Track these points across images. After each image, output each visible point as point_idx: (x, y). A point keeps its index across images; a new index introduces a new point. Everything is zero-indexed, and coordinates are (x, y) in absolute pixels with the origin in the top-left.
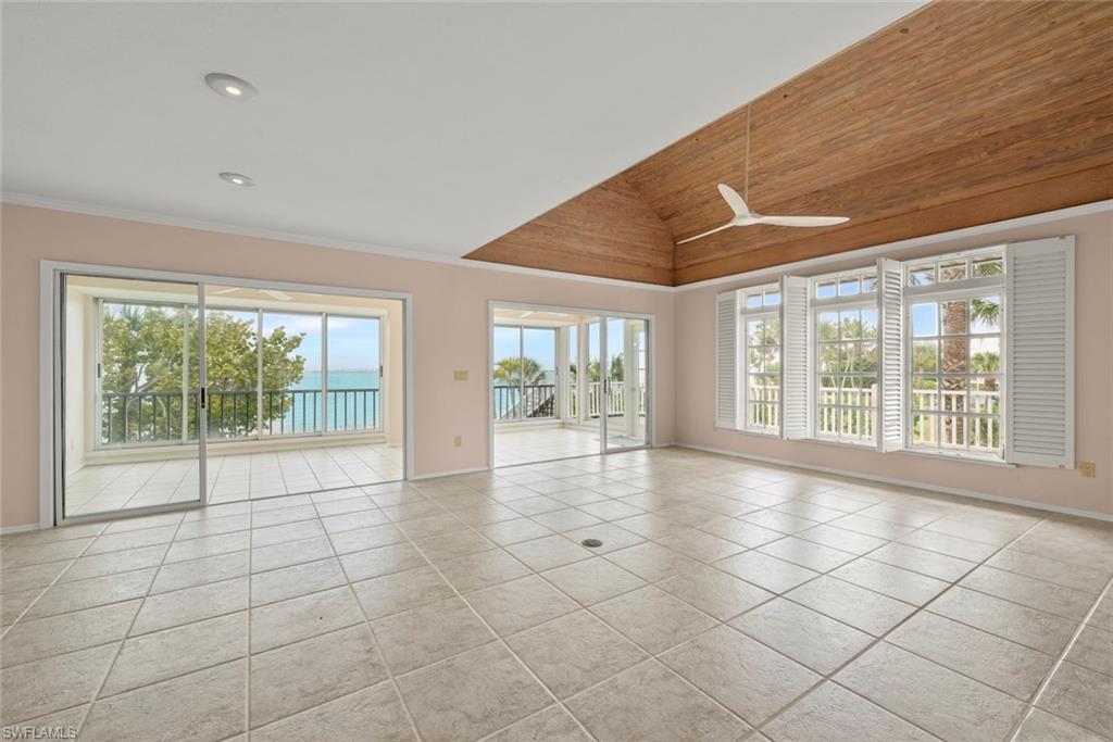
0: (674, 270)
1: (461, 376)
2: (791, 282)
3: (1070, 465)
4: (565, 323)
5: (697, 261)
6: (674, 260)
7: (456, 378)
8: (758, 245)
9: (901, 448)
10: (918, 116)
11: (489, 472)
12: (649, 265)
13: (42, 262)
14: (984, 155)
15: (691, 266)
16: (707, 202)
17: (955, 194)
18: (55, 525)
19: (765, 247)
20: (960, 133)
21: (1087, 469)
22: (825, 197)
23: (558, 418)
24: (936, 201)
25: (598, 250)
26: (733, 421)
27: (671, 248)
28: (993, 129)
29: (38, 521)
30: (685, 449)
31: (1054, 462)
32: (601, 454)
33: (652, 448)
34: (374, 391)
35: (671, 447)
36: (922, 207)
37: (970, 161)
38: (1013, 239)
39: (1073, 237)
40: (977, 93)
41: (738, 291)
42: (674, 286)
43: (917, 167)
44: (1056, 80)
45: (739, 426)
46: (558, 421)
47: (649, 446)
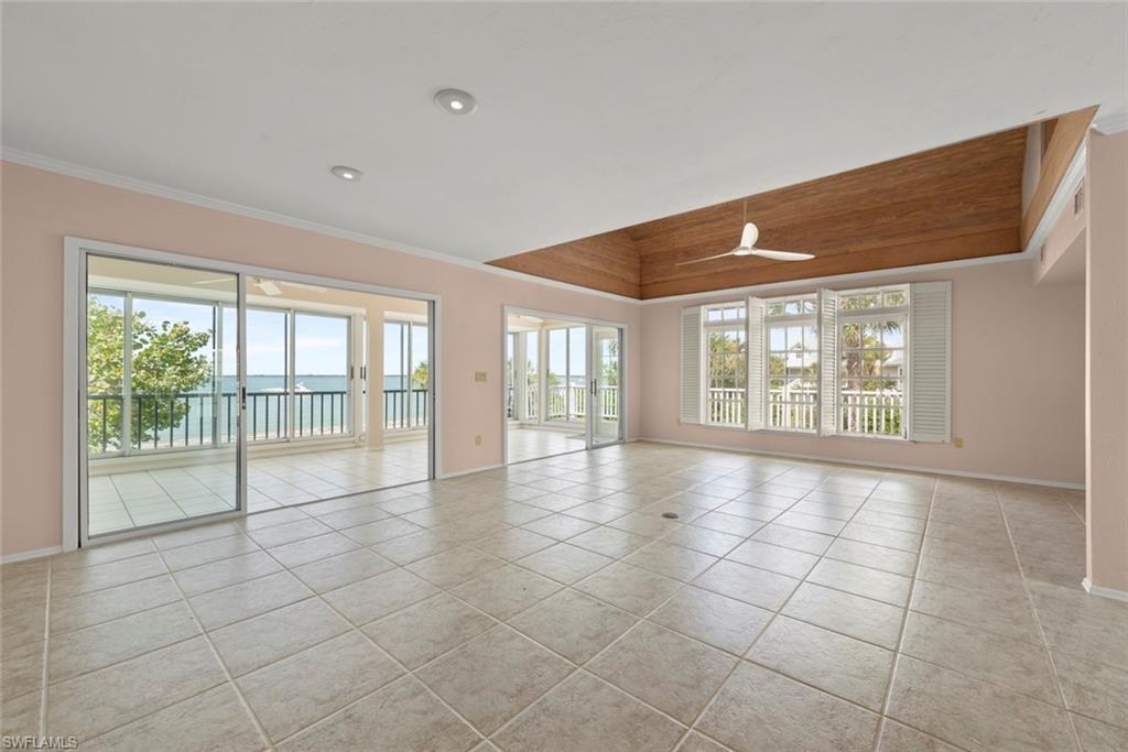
0: (641, 285)
1: (481, 377)
2: (754, 301)
3: (948, 439)
4: (525, 329)
5: (662, 279)
6: (641, 276)
7: (477, 380)
8: (720, 270)
9: (835, 433)
10: (854, 183)
11: (505, 468)
12: (623, 280)
13: (66, 238)
14: (894, 217)
15: (656, 283)
16: (677, 229)
17: (875, 244)
18: (80, 546)
19: (725, 272)
20: (878, 199)
21: (957, 442)
22: (776, 235)
23: (517, 419)
24: (860, 248)
25: (587, 264)
26: (697, 415)
27: (638, 266)
28: (900, 200)
29: (61, 543)
30: (651, 443)
31: (938, 439)
32: (587, 449)
33: (624, 443)
34: (342, 393)
35: (639, 441)
36: (851, 250)
37: (883, 220)
38: (912, 281)
39: (949, 283)
40: (894, 173)
41: (702, 307)
42: (642, 299)
43: (846, 221)
44: (943, 172)
45: (702, 422)
46: (517, 422)
47: (621, 441)
